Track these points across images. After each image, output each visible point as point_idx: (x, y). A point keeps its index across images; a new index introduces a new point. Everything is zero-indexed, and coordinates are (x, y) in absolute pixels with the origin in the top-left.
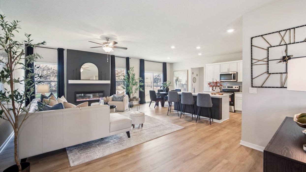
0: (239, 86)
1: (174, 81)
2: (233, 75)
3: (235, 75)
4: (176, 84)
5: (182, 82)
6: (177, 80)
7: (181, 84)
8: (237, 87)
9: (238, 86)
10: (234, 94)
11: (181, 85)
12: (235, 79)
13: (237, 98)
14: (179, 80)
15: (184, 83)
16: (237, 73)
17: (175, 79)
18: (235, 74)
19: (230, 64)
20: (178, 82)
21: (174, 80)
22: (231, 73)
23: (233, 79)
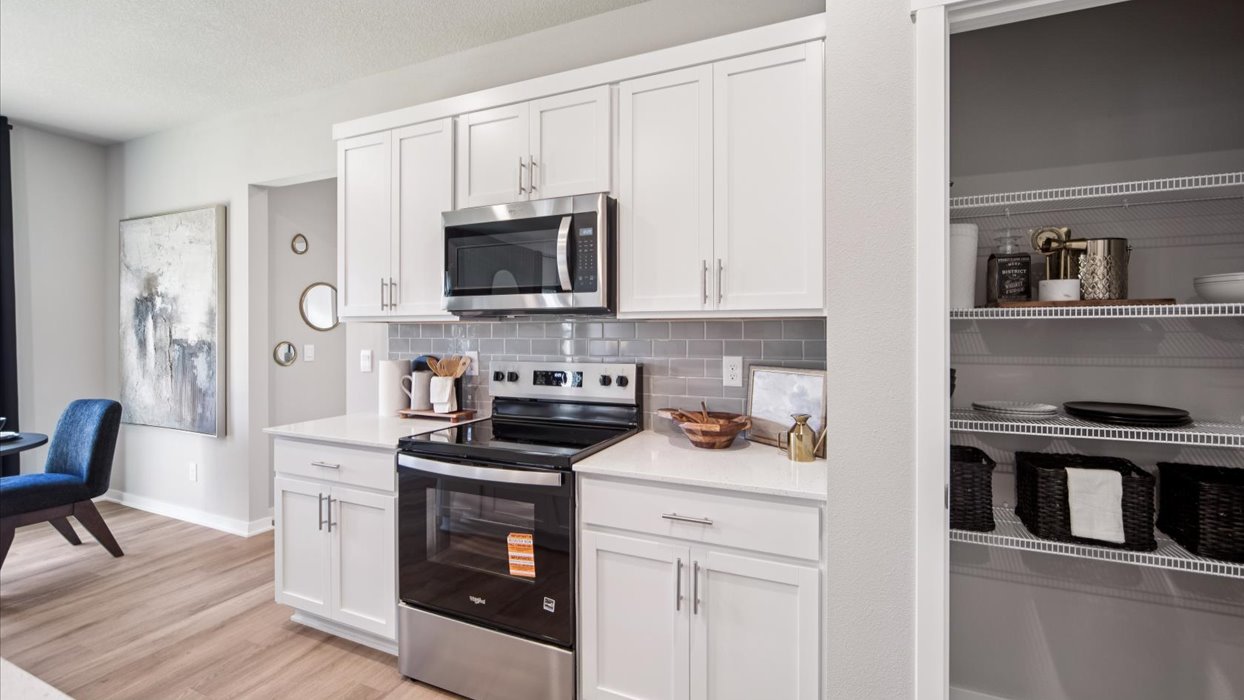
0: (640, 370)
1: (127, 310)
2: (563, 231)
3: (588, 232)
4: (142, 343)
5: (179, 321)
6: (144, 305)
7: (173, 342)
8: (623, 381)
9: (633, 368)
10: (569, 479)
11: (176, 353)
12: (594, 289)
13: (605, 540)
14: (158, 301)
15: (192, 339)
16: (612, 207)
17: (130, 291)
18: (589, 219)
19: (545, 104)
20: (150, 323)
21: (123, 302)
22: (544, 210)
23: (566, 284)
